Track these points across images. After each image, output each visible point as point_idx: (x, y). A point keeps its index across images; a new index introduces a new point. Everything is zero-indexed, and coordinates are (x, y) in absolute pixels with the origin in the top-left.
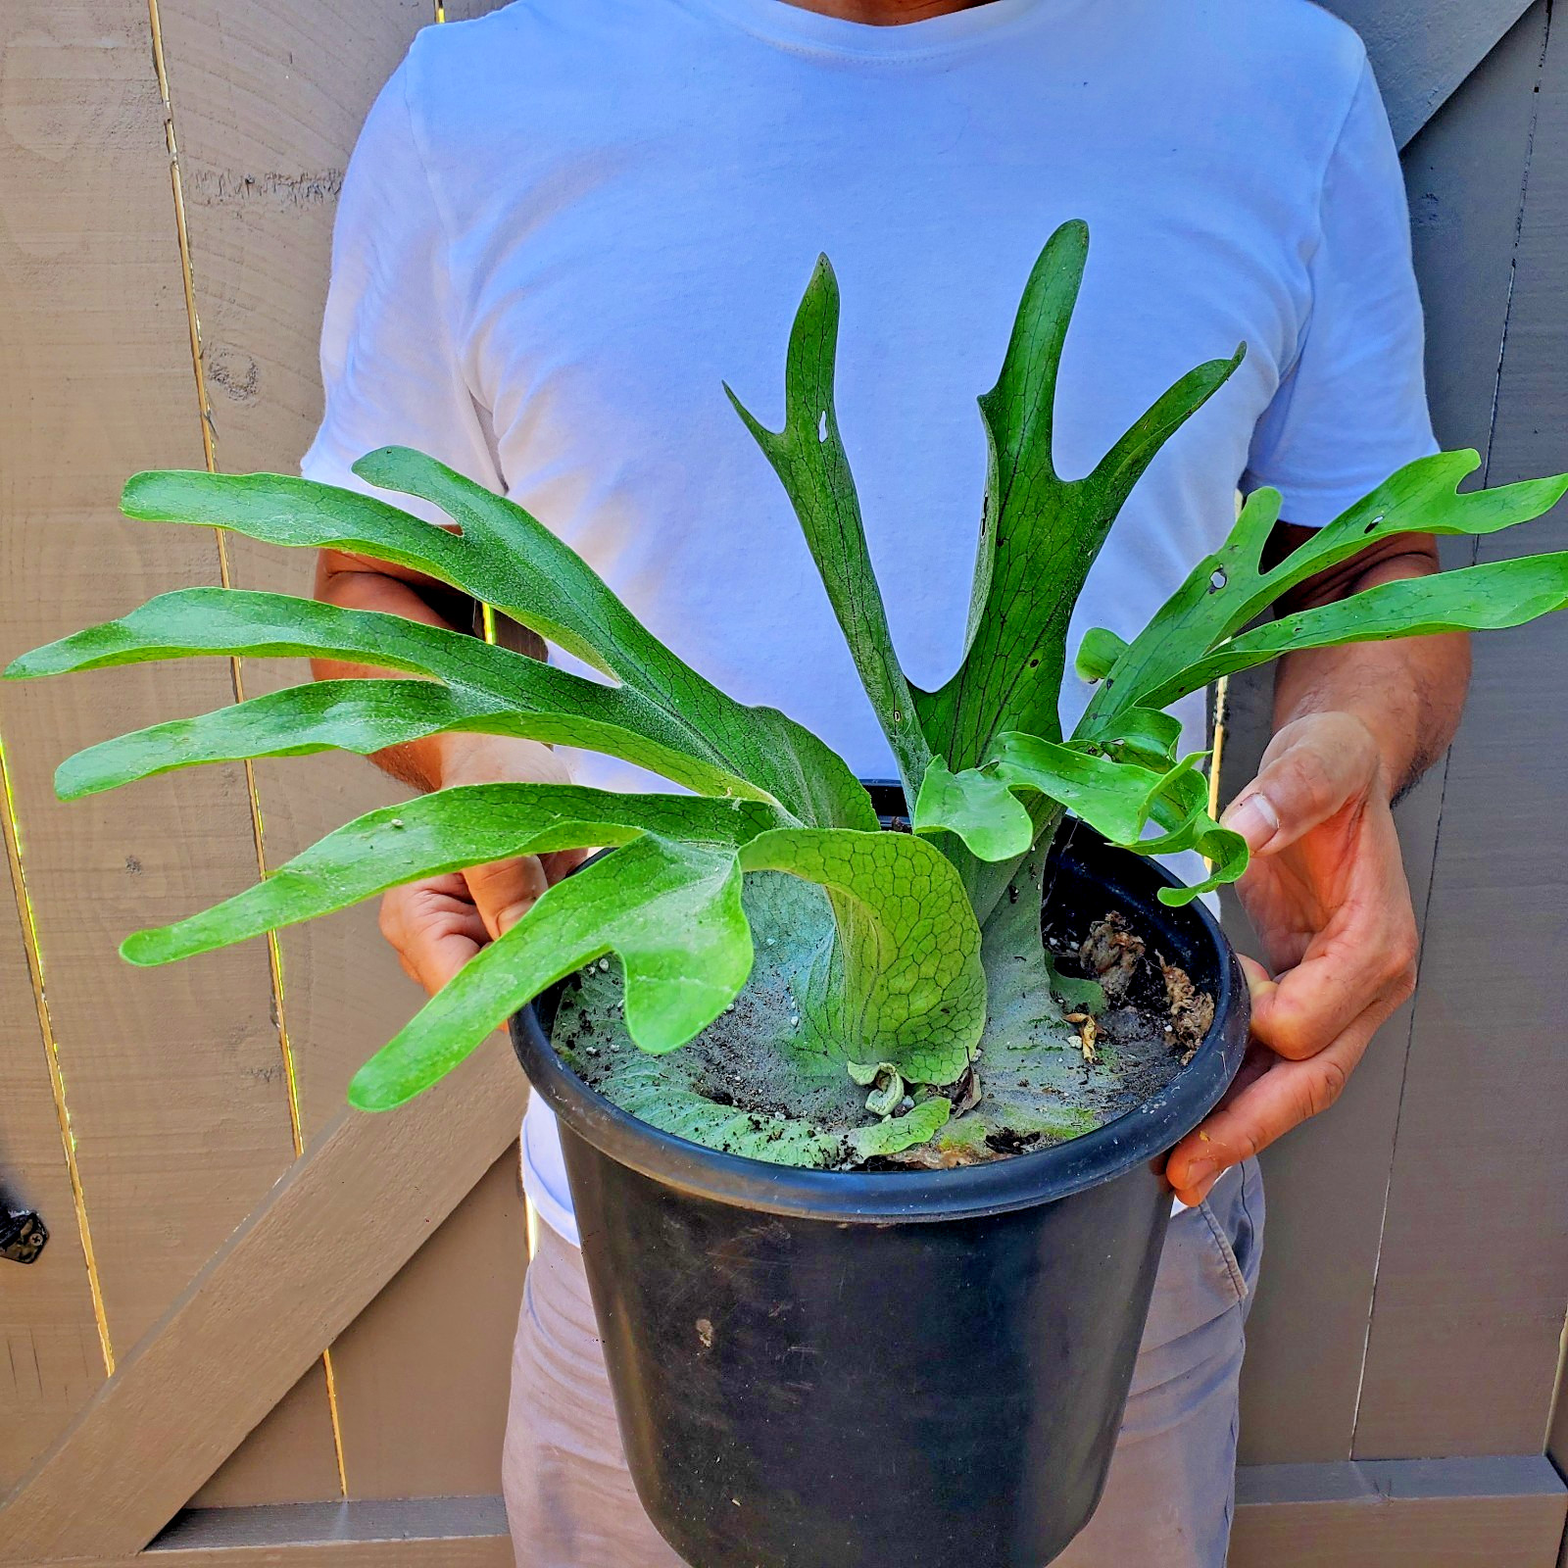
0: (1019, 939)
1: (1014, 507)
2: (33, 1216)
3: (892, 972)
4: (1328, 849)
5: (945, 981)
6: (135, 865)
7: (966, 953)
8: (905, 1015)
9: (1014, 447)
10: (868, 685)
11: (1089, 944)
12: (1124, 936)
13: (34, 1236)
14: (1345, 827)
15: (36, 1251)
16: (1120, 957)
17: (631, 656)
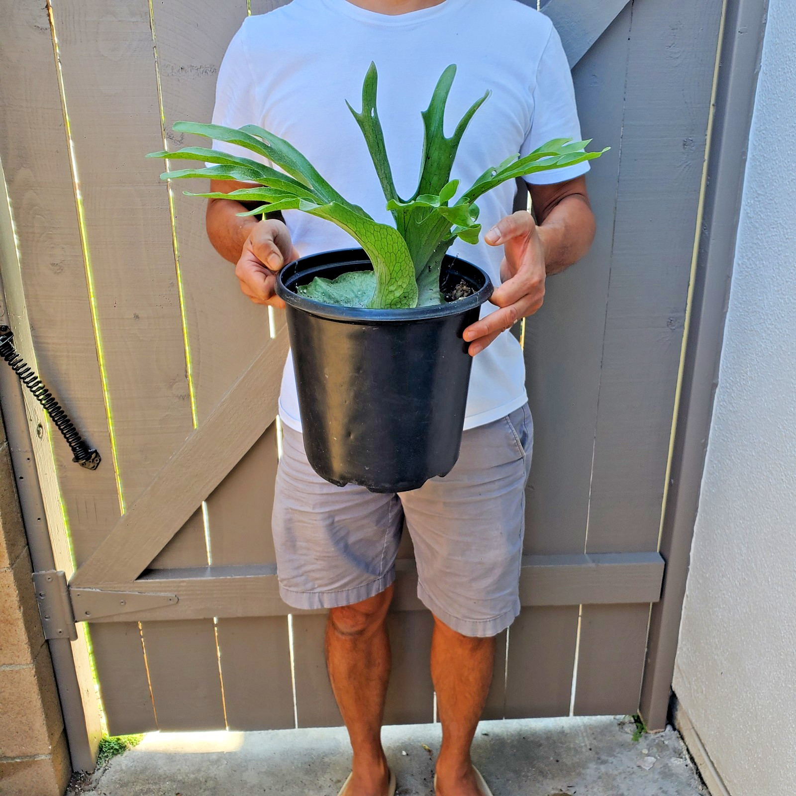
0: (432, 283)
1: (433, 148)
2: (96, 451)
3: (390, 284)
4: (518, 250)
5: (404, 286)
6: (137, 317)
7: (411, 276)
8: (393, 298)
9: (433, 129)
10: (386, 195)
11: (455, 291)
12: (465, 287)
13: (96, 459)
14: (523, 244)
15: (96, 465)
16: (463, 294)
17: (317, 185)
